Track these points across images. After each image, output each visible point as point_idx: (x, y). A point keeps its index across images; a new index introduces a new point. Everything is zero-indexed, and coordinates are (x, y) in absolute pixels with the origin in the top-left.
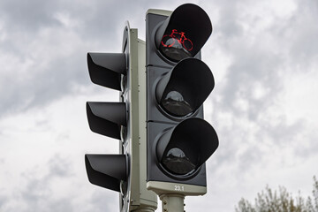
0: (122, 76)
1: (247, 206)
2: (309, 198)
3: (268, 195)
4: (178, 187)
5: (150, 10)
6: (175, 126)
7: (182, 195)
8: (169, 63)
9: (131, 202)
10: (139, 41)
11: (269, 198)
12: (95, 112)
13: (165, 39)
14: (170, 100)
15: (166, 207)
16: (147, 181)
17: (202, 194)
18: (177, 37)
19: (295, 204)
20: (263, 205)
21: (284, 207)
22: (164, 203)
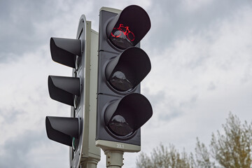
0: (77, 57)
1: (145, 157)
2: (191, 154)
3: (161, 150)
4: (119, 145)
5: (103, 8)
6: (121, 99)
7: (122, 152)
8: (116, 50)
9: (82, 155)
10: (92, 31)
11: (162, 152)
12: (56, 83)
13: (114, 31)
14: (115, 78)
15: (109, 160)
16: (97, 139)
17: (137, 151)
18: (123, 30)
19: (181, 158)
20: (156, 157)
21: (173, 159)
22: (108, 157)
